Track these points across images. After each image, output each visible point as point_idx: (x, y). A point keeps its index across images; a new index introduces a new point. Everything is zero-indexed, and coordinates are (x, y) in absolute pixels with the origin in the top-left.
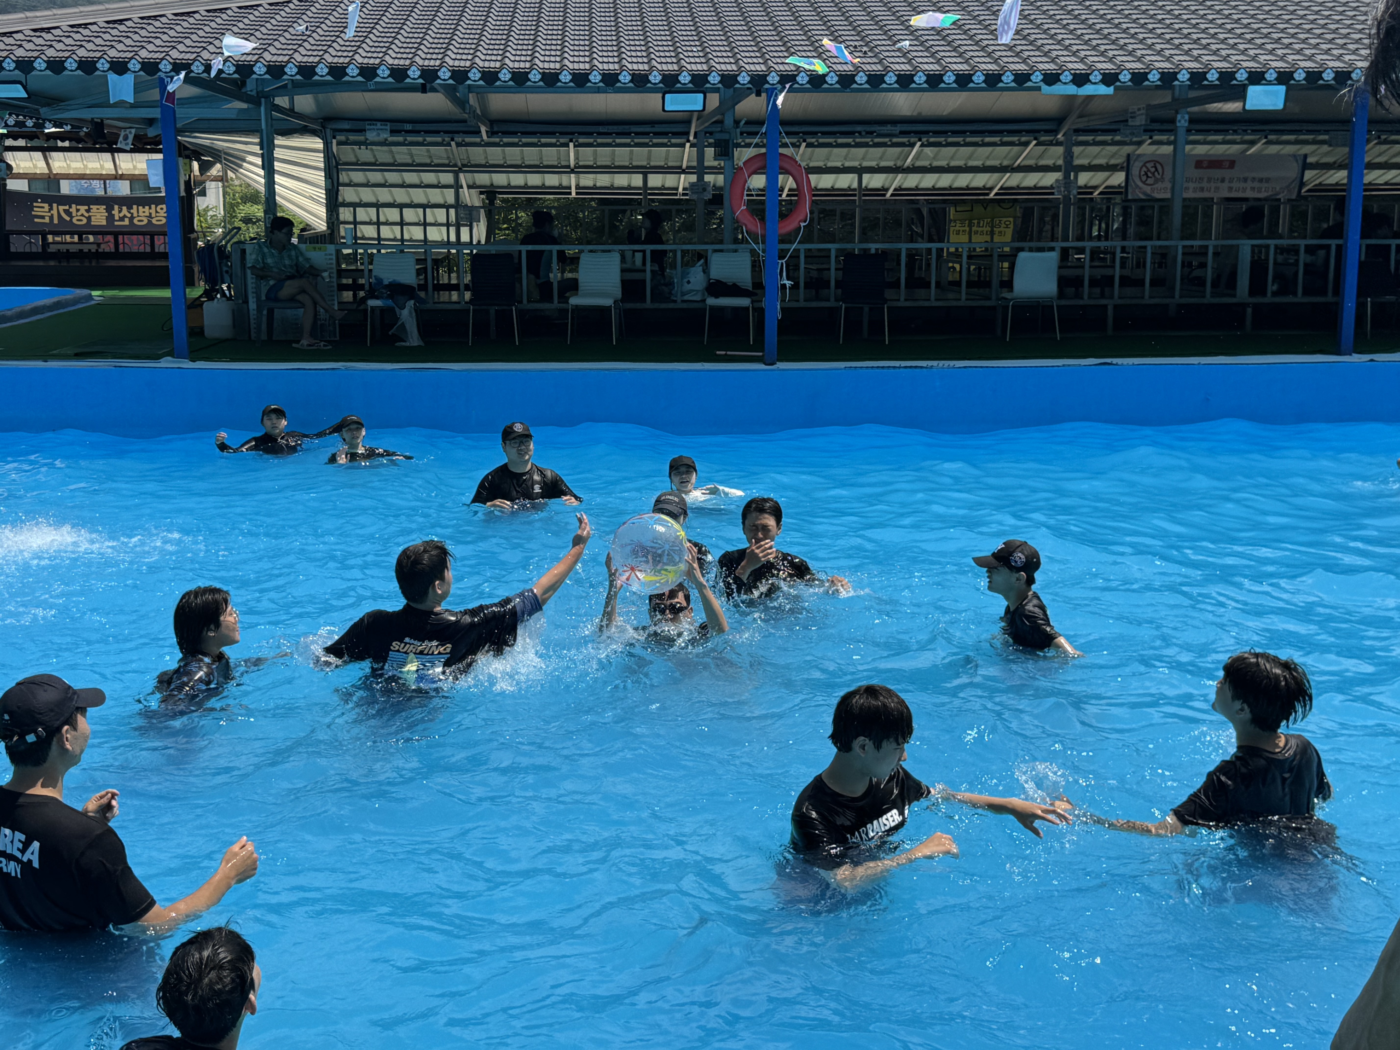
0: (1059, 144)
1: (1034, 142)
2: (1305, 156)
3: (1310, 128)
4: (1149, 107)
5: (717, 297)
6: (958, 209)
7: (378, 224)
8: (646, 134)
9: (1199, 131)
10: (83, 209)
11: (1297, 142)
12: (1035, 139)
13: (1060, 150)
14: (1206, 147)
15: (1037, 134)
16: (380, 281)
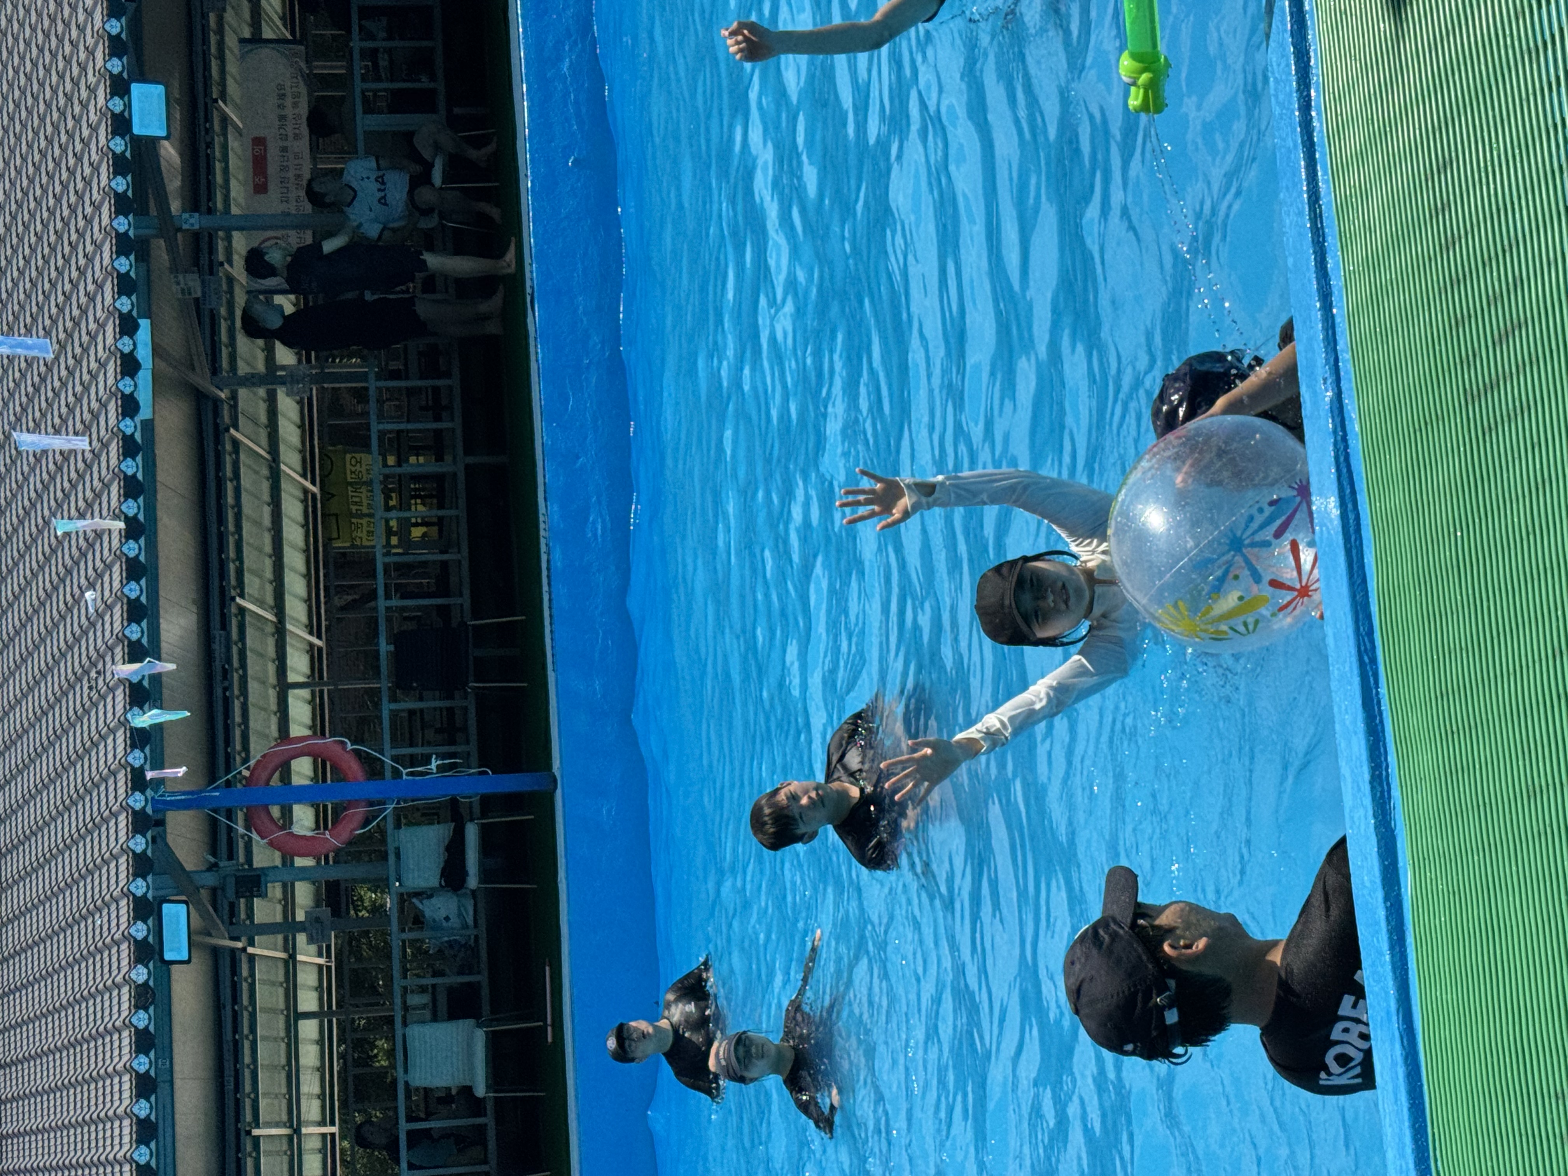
0: (234, 397)
1: (232, 431)
2: (242, 41)
3: (200, 41)
4: (174, 268)
6: (335, 535)
8: (236, 1016)
9: (211, 197)
11: (222, 58)
12: (227, 430)
13: (243, 393)
14: (233, 183)
15: (221, 428)
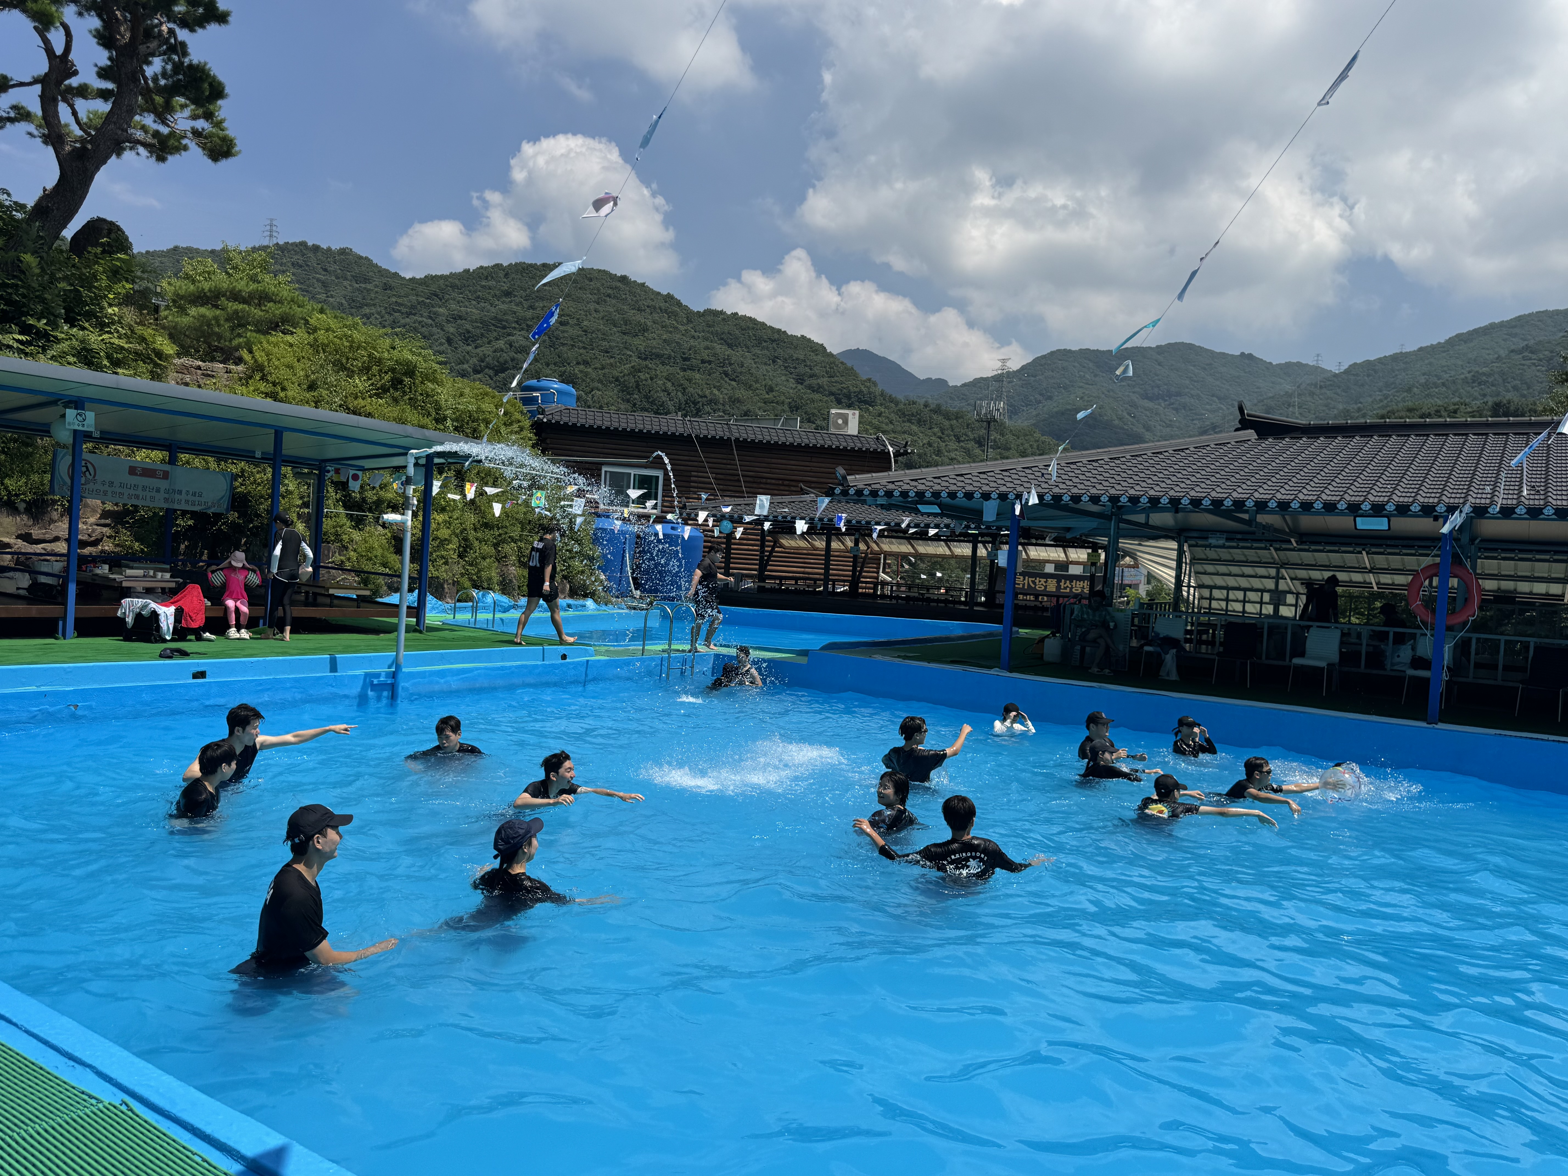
5: (1416, 669)
7: (1244, 602)
10: (1043, 580)
16: (1157, 634)
